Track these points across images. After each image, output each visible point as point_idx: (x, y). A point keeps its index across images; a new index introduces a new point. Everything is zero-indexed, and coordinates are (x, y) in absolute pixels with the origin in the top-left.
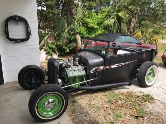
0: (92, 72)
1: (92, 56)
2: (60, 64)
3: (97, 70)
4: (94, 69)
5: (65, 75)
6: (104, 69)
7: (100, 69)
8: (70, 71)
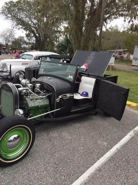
0: (58, 100)
1: (57, 82)
2: (19, 91)
3: (64, 97)
4: (60, 97)
5: (25, 105)
6: (71, 97)
7: (66, 97)
8: (31, 100)
